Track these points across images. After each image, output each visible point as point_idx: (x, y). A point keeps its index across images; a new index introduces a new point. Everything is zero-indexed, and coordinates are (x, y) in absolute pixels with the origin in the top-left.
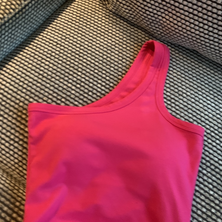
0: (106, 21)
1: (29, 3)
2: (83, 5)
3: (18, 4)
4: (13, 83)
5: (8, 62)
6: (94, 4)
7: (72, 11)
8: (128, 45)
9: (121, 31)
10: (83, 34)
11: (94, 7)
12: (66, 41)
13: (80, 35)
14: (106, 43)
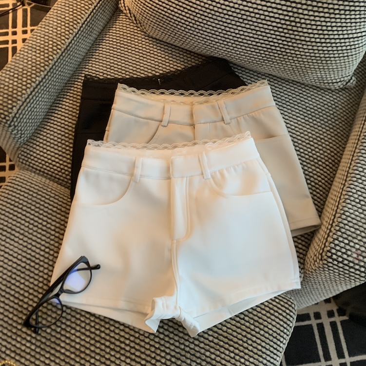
0: (147, 42)
1: (71, 41)
2: (121, 30)
3: (63, 44)
4: (70, 117)
5: (61, 99)
6: (132, 27)
7: (111, 38)
8: (171, 62)
9: (162, 49)
10: (126, 60)
11: (132, 30)
12: (111, 70)
13: (123, 62)
14: (149, 64)
